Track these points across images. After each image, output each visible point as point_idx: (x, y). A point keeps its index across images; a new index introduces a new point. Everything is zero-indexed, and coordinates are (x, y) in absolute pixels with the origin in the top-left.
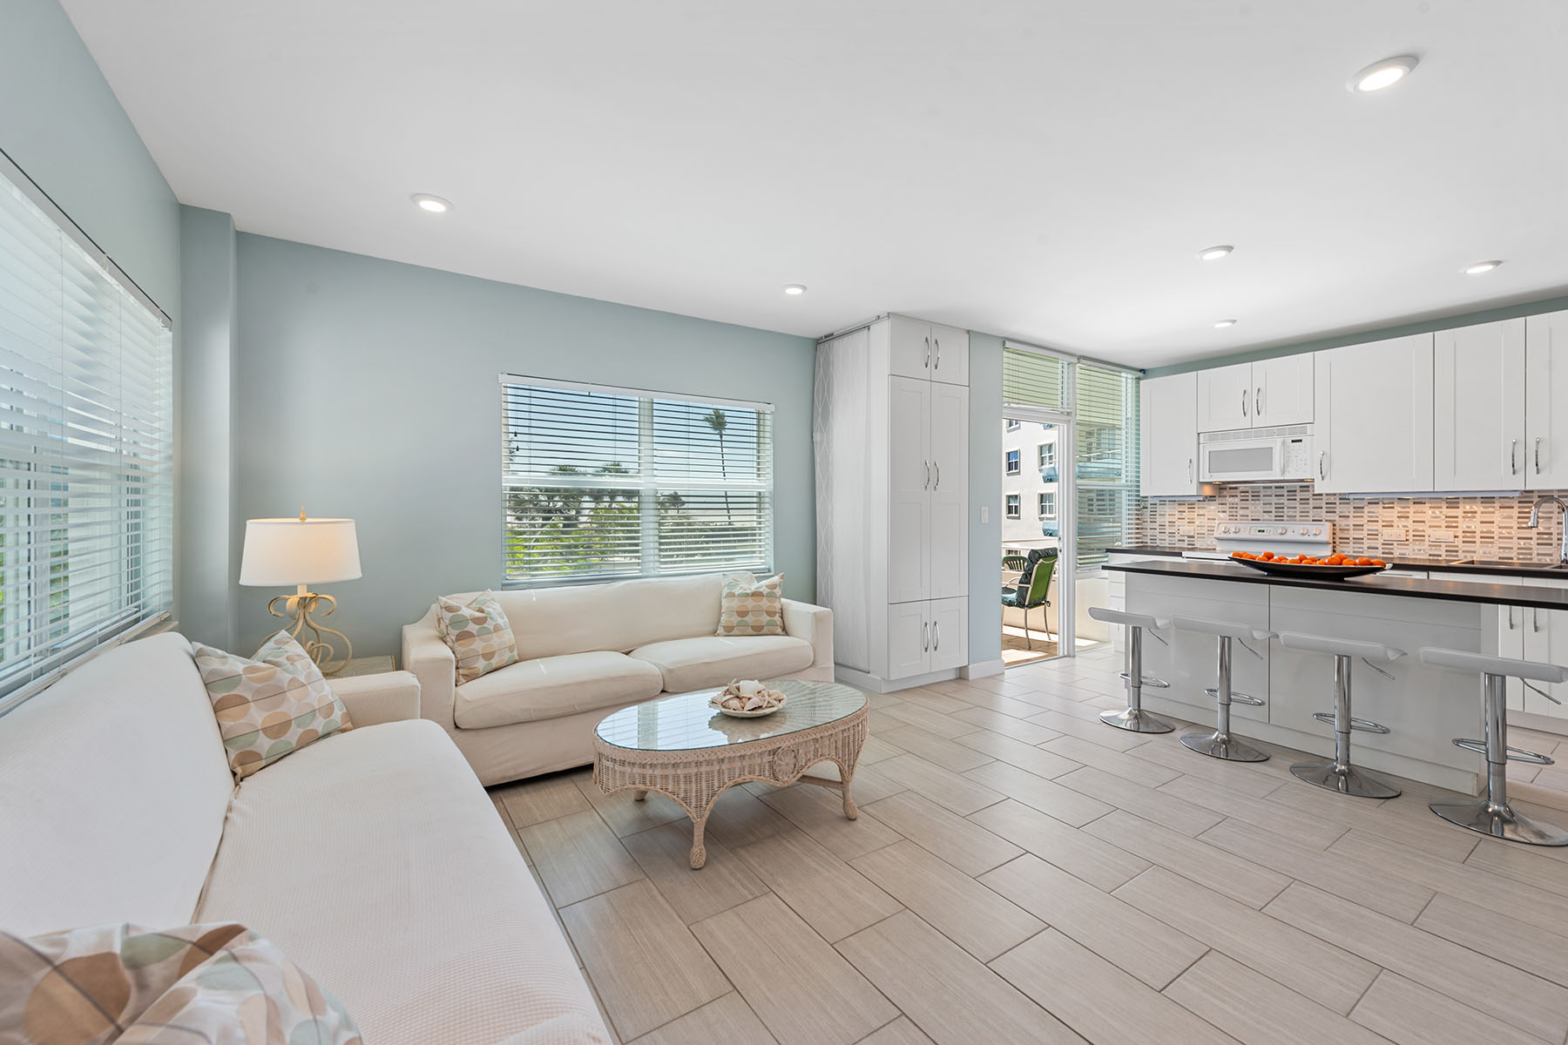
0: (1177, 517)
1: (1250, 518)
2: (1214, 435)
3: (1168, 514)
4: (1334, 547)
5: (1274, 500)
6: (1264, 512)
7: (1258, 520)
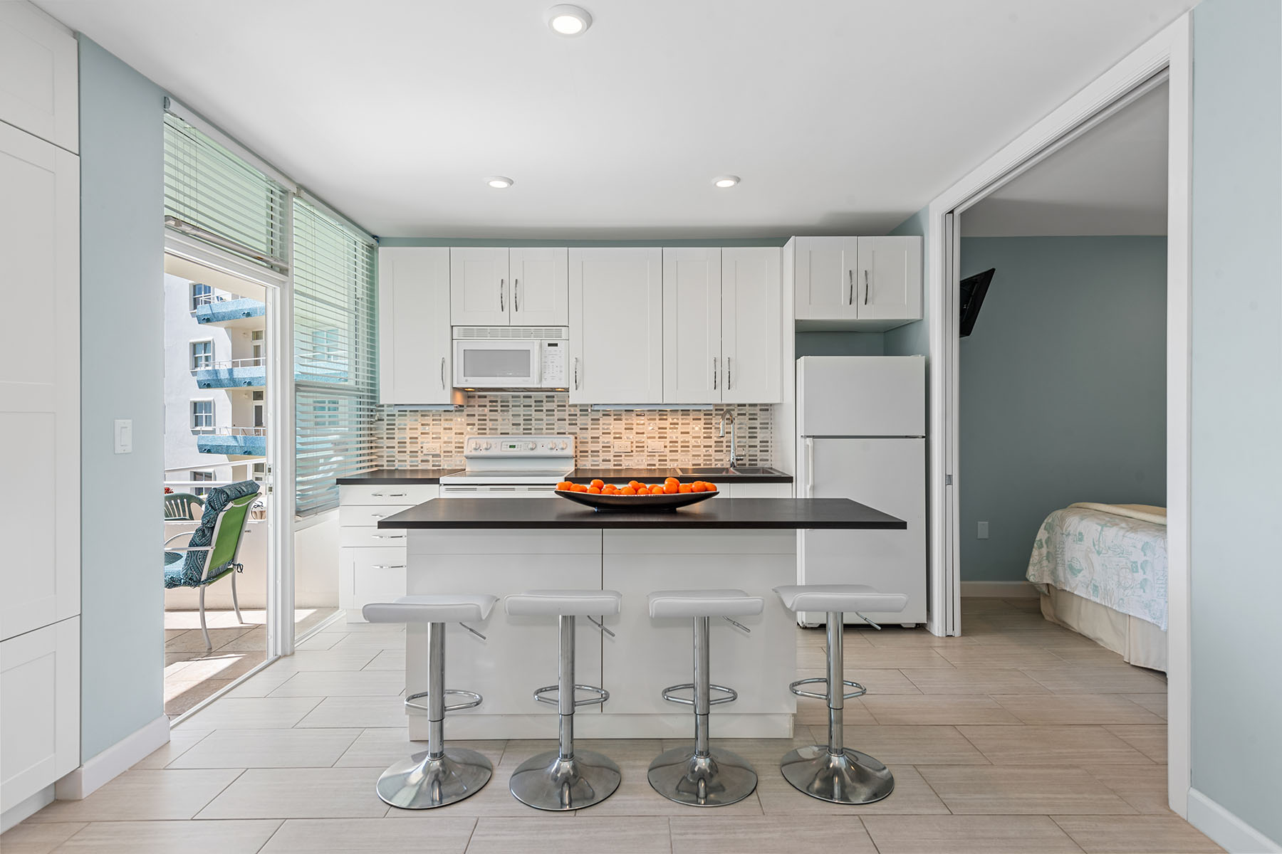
0: (419, 432)
1: (499, 432)
2: (469, 330)
3: (409, 427)
4: (576, 461)
5: (521, 411)
6: (513, 424)
7: (508, 434)
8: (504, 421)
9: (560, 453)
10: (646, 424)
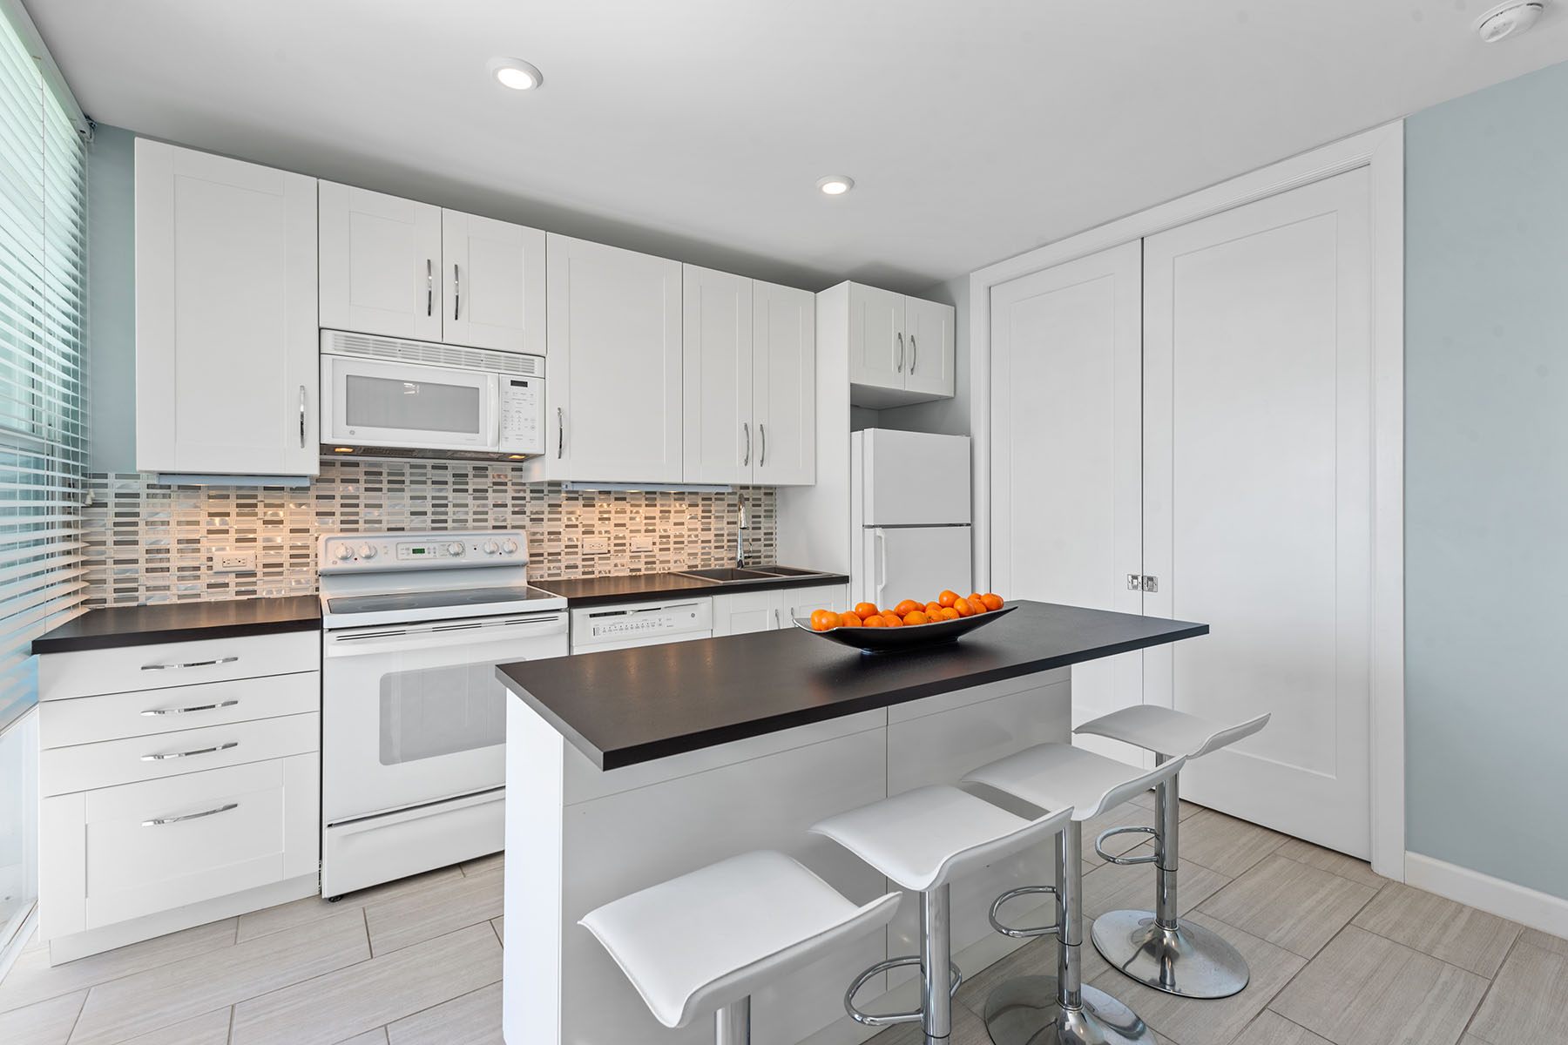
0: (203, 528)
1: (385, 525)
2: (356, 340)
3: (175, 520)
4: (527, 570)
5: (429, 491)
6: (413, 513)
7: (403, 529)
8: (395, 507)
9: (505, 559)
10: (628, 512)
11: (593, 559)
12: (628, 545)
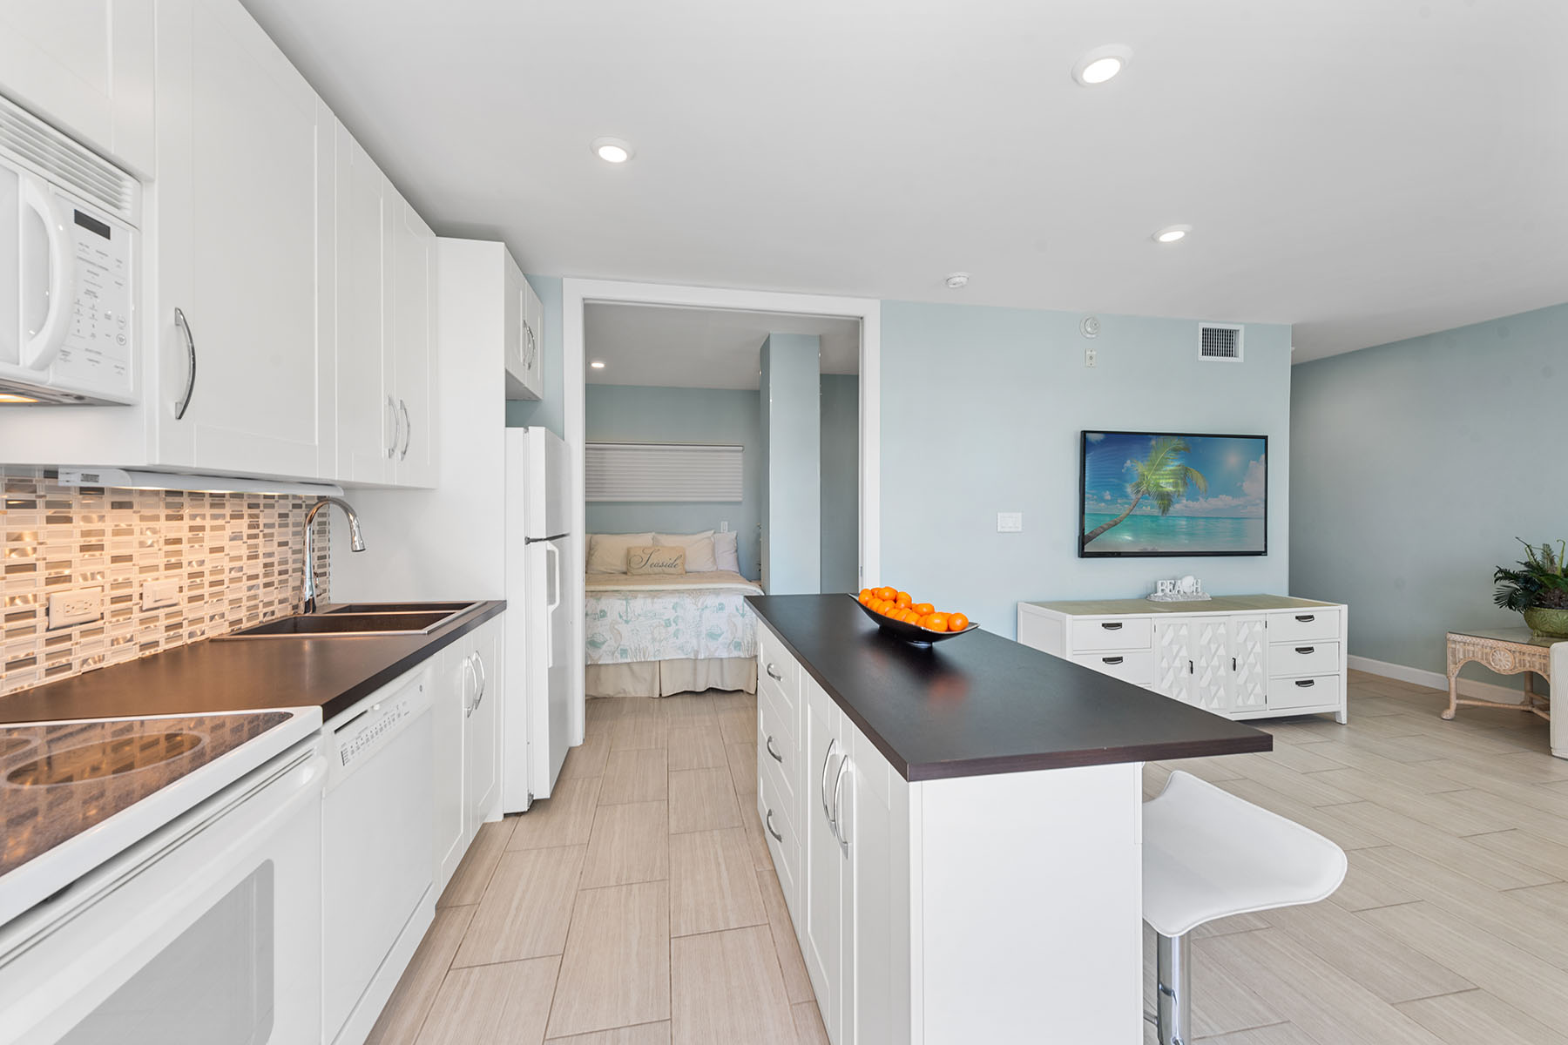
10: (137, 530)
11: (69, 637)
12: (136, 598)
